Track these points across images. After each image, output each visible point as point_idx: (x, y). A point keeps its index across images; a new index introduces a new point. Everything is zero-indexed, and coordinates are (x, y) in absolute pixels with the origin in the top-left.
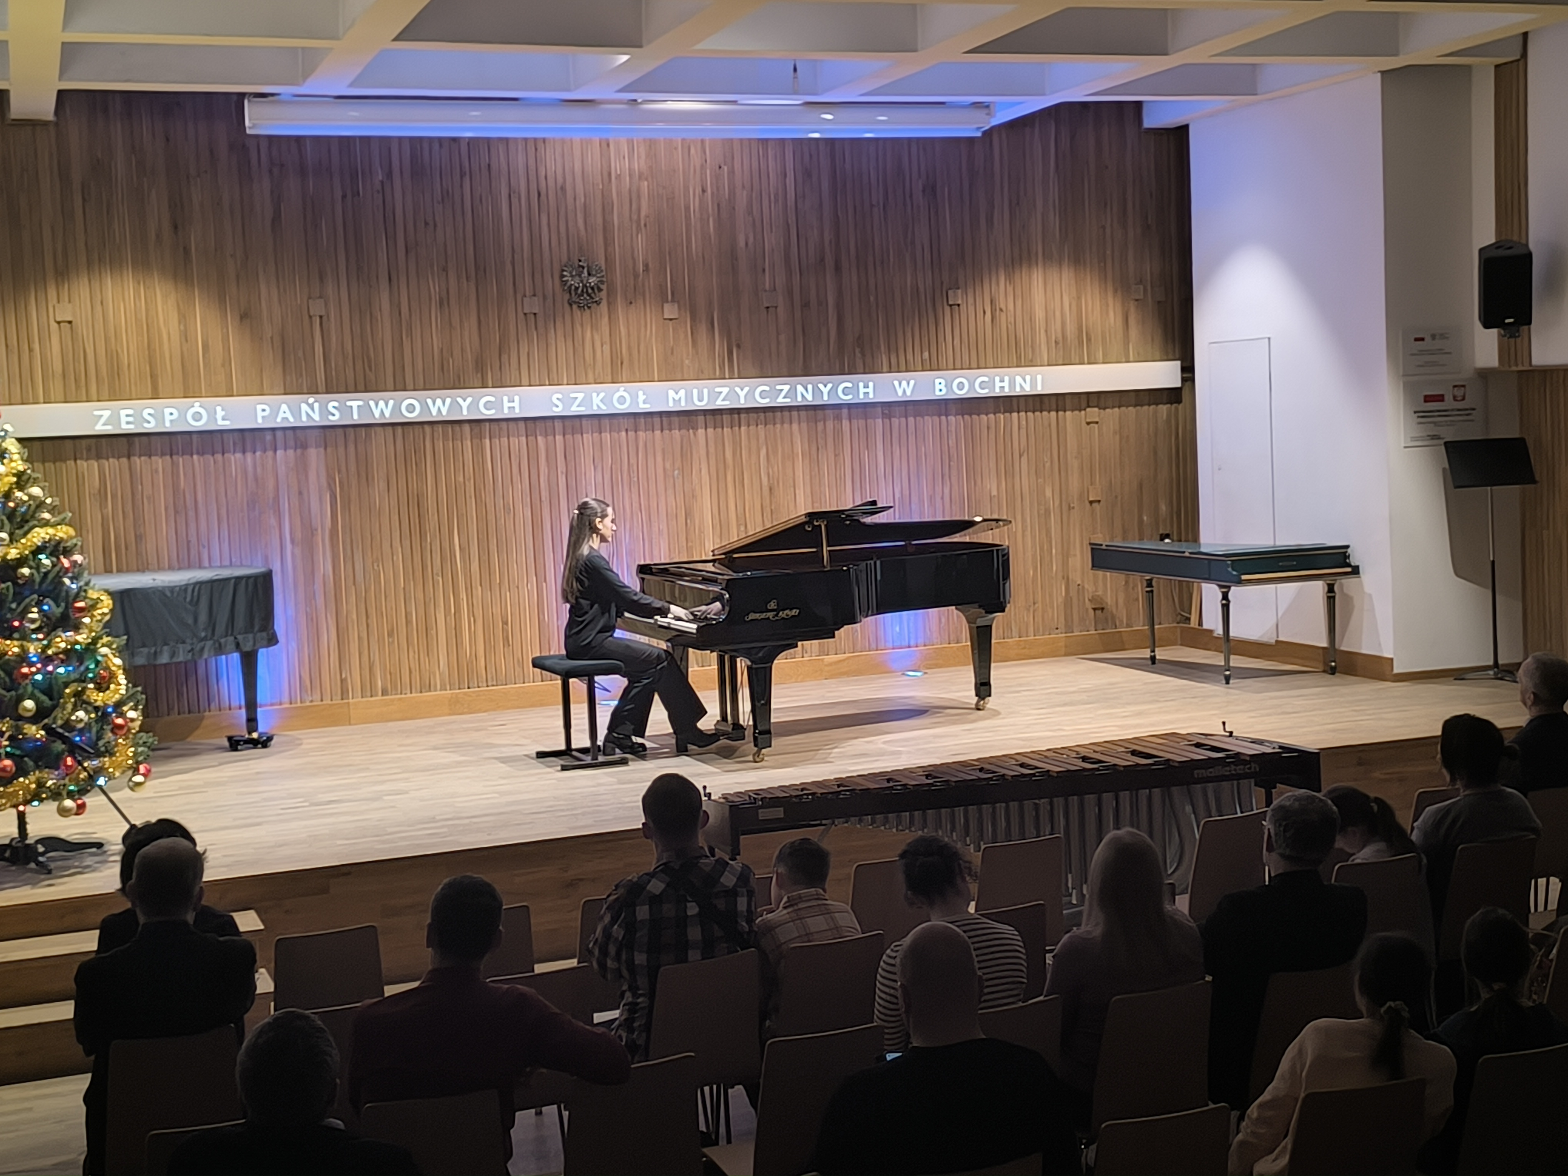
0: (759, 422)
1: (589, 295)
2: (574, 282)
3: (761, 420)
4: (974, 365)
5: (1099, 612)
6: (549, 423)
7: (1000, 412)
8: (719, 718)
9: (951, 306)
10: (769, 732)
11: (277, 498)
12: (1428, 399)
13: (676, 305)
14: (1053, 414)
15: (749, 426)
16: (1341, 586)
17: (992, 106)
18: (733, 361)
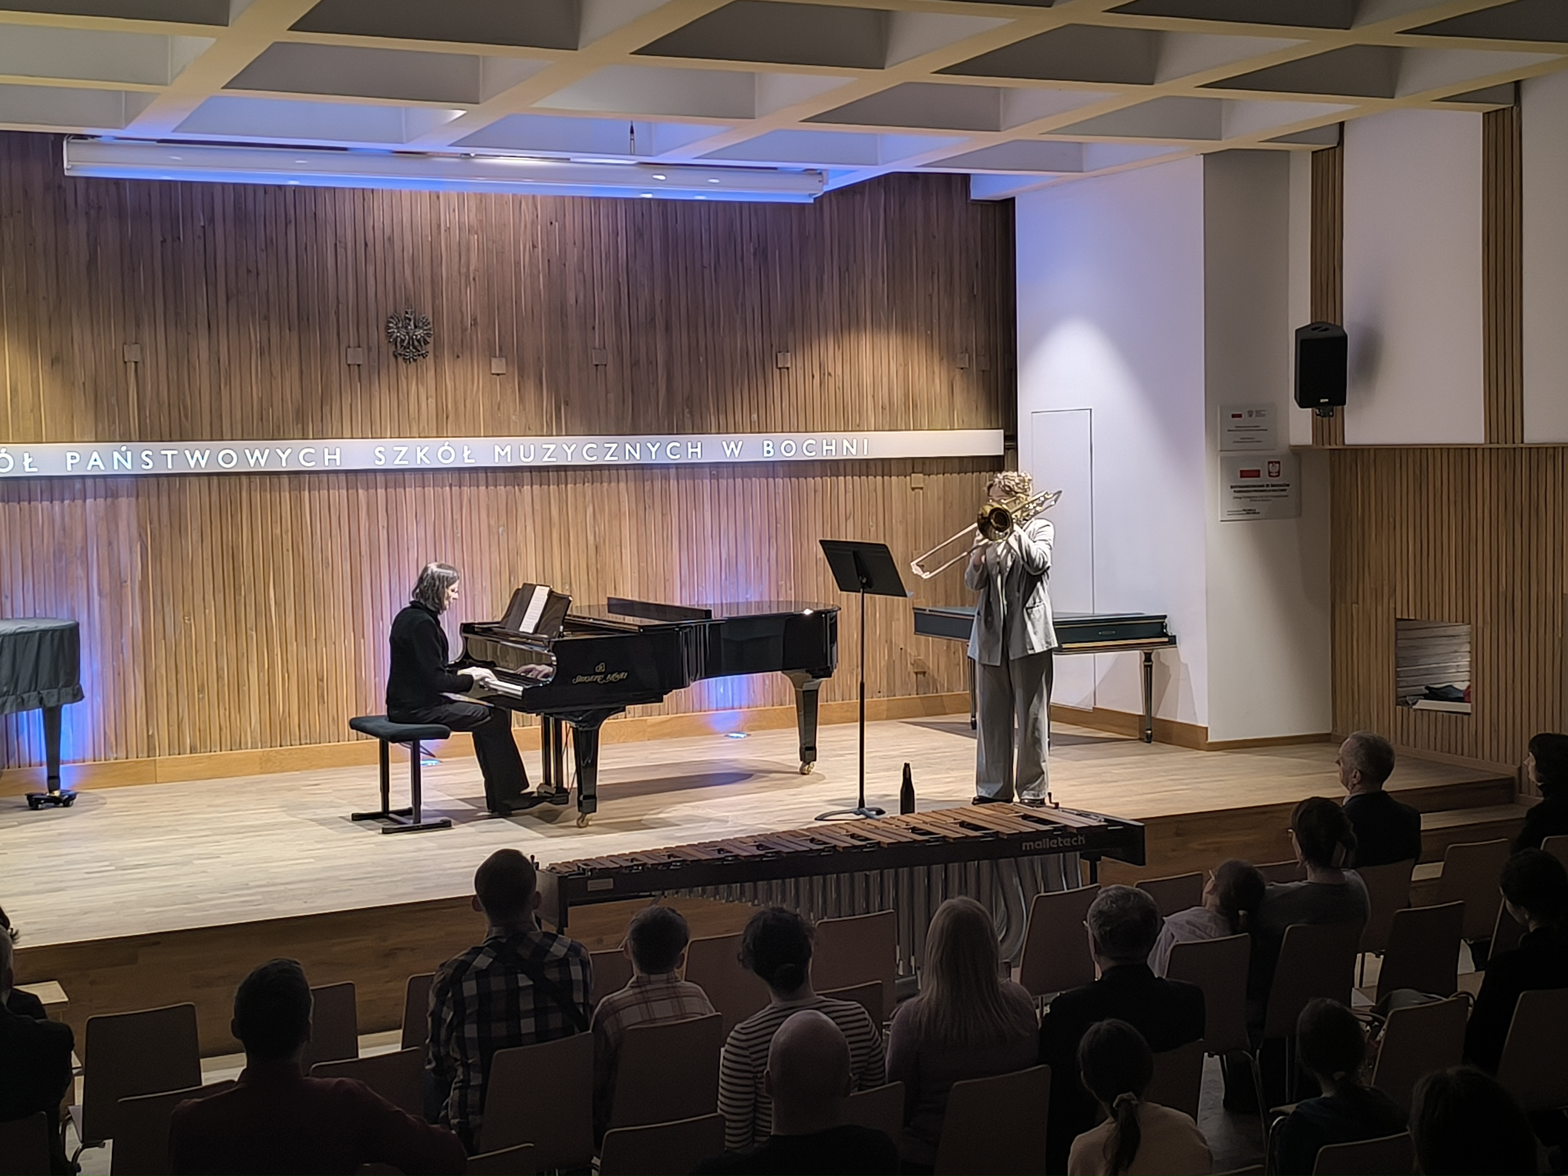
0: (586, 480)
1: (414, 347)
2: (401, 334)
3: (588, 479)
4: (802, 428)
5: (920, 676)
6: (371, 476)
7: (827, 476)
8: (542, 781)
9: (780, 369)
10: (594, 797)
11: (85, 548)
12: (1244, 474)
13: (504, 360)
14: (879, 478)
15: (575, 484)
16: (1159, 654)
17: (824, 173)
18: (562, 418)
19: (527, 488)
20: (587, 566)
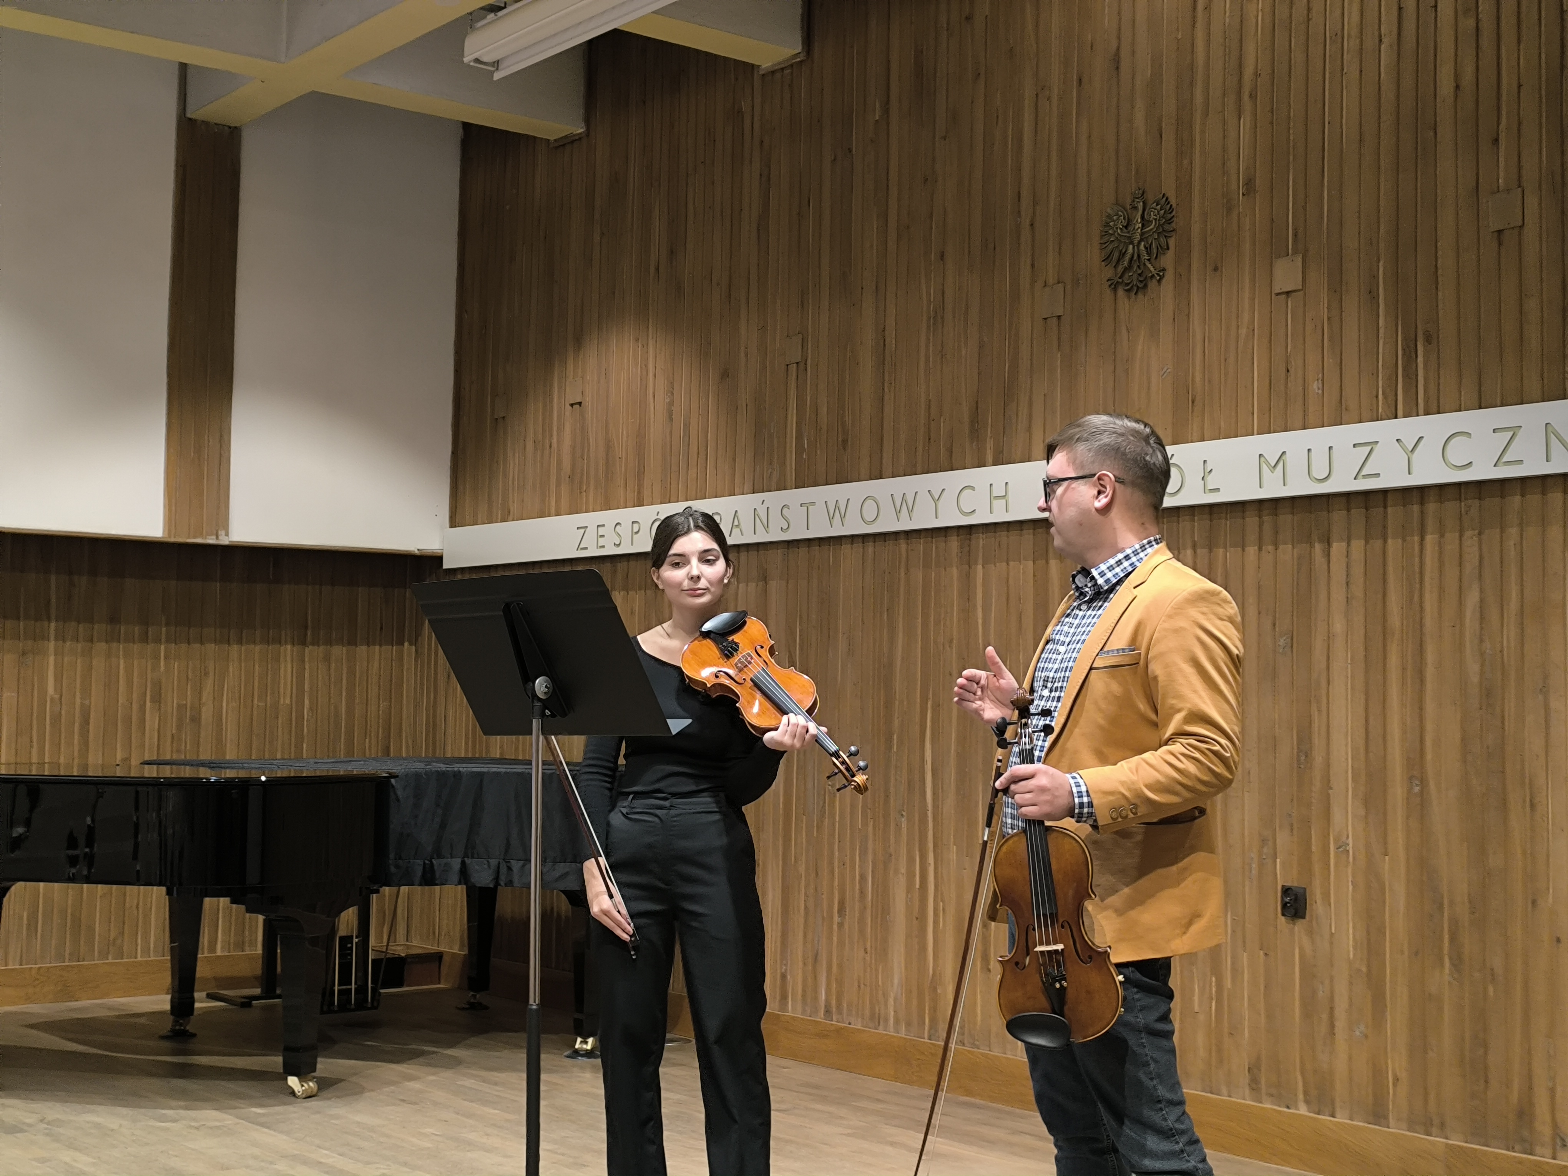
0: (1467, 521)
2: (1120, 243)
13: (1301, 260)
18: (1417, 375)
19: (1338, 548)
20: (1463, 740)
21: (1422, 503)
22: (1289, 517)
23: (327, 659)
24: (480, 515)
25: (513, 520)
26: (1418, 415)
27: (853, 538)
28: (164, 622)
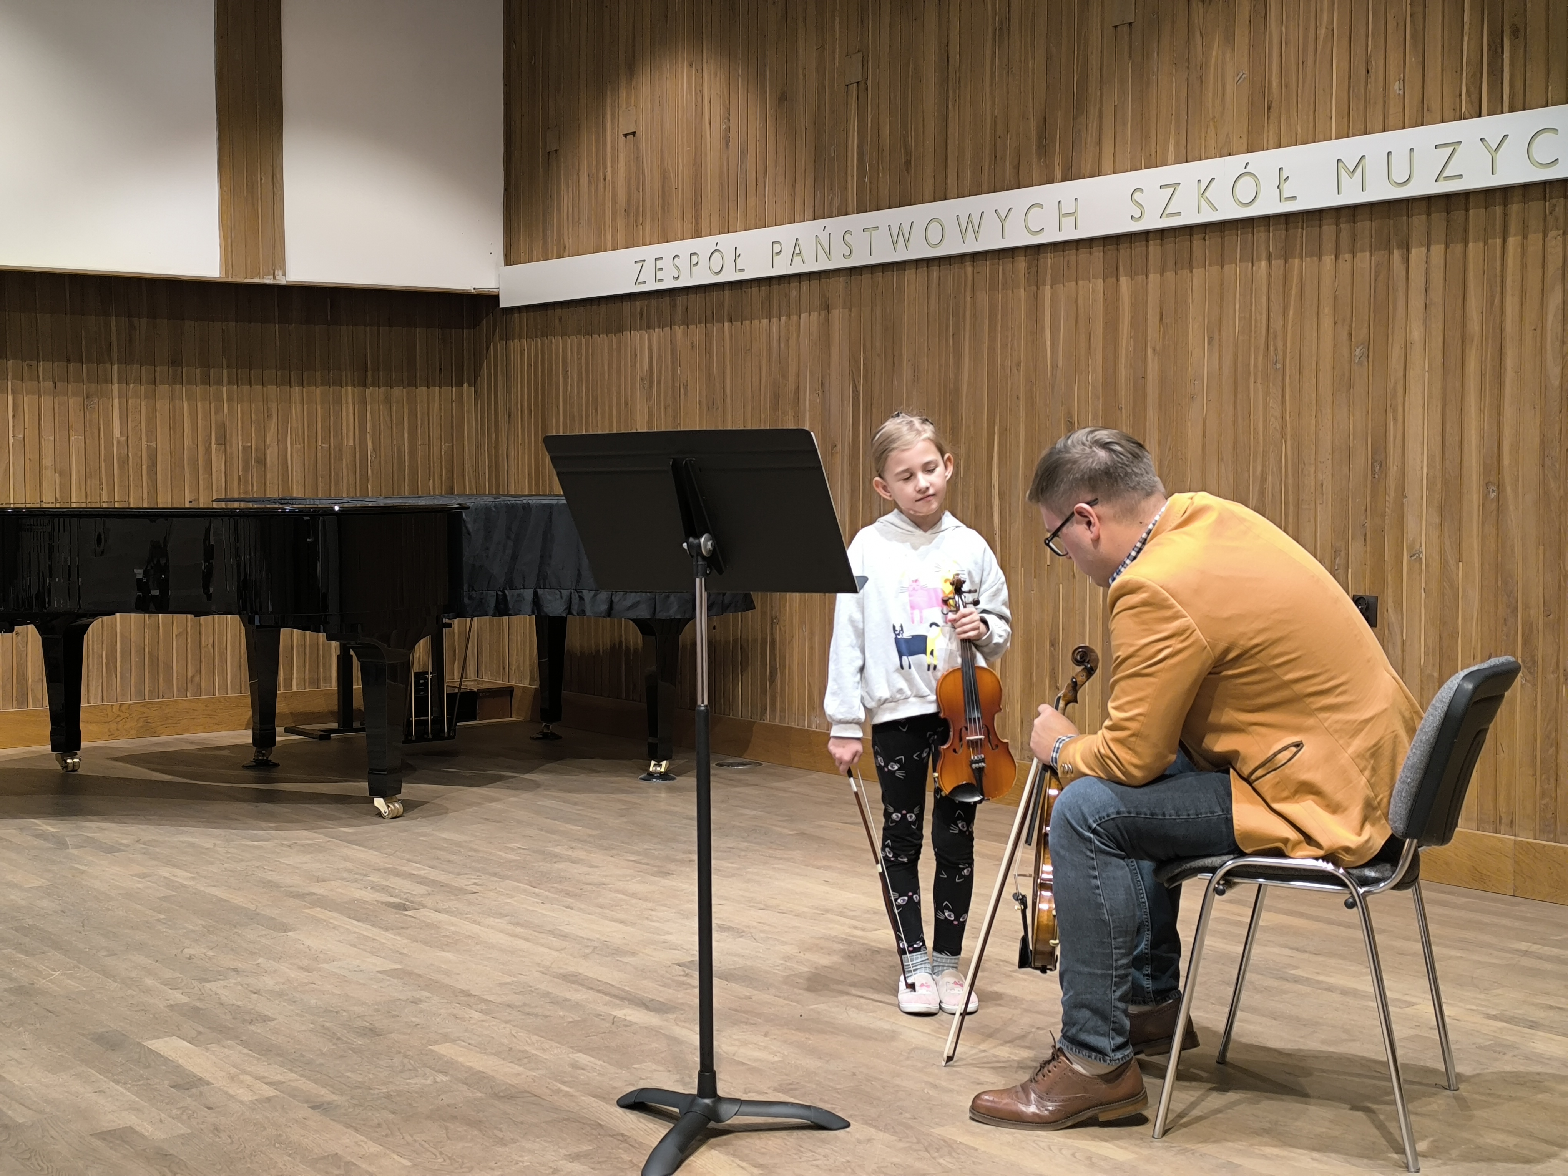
0: (1552, 222)
18: (1503, 71)
20: (1542, 442)
21: (1505, 205)
22: (1368, 223)
23: (388, 401)
24: (535, 253)
25: (569, 256)
26: (1502, 113)
27: (917, 262)
28: (224, 366)
